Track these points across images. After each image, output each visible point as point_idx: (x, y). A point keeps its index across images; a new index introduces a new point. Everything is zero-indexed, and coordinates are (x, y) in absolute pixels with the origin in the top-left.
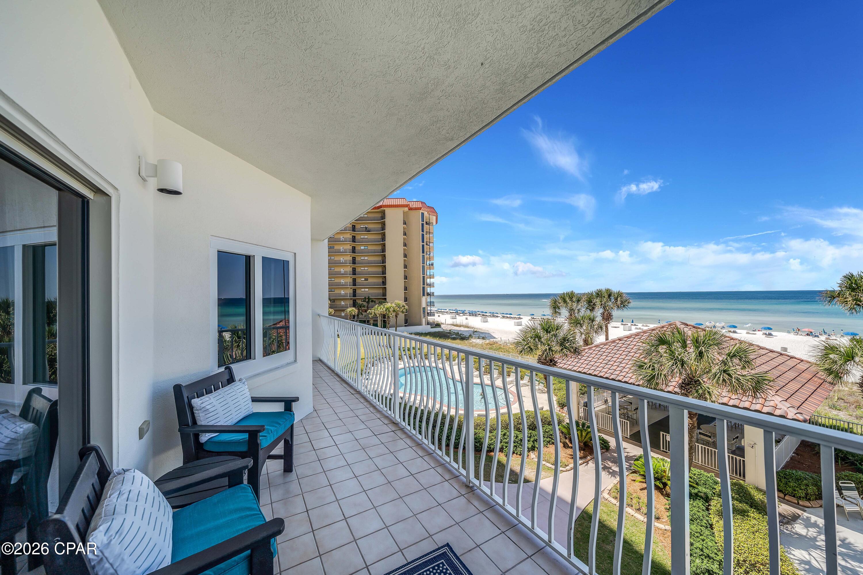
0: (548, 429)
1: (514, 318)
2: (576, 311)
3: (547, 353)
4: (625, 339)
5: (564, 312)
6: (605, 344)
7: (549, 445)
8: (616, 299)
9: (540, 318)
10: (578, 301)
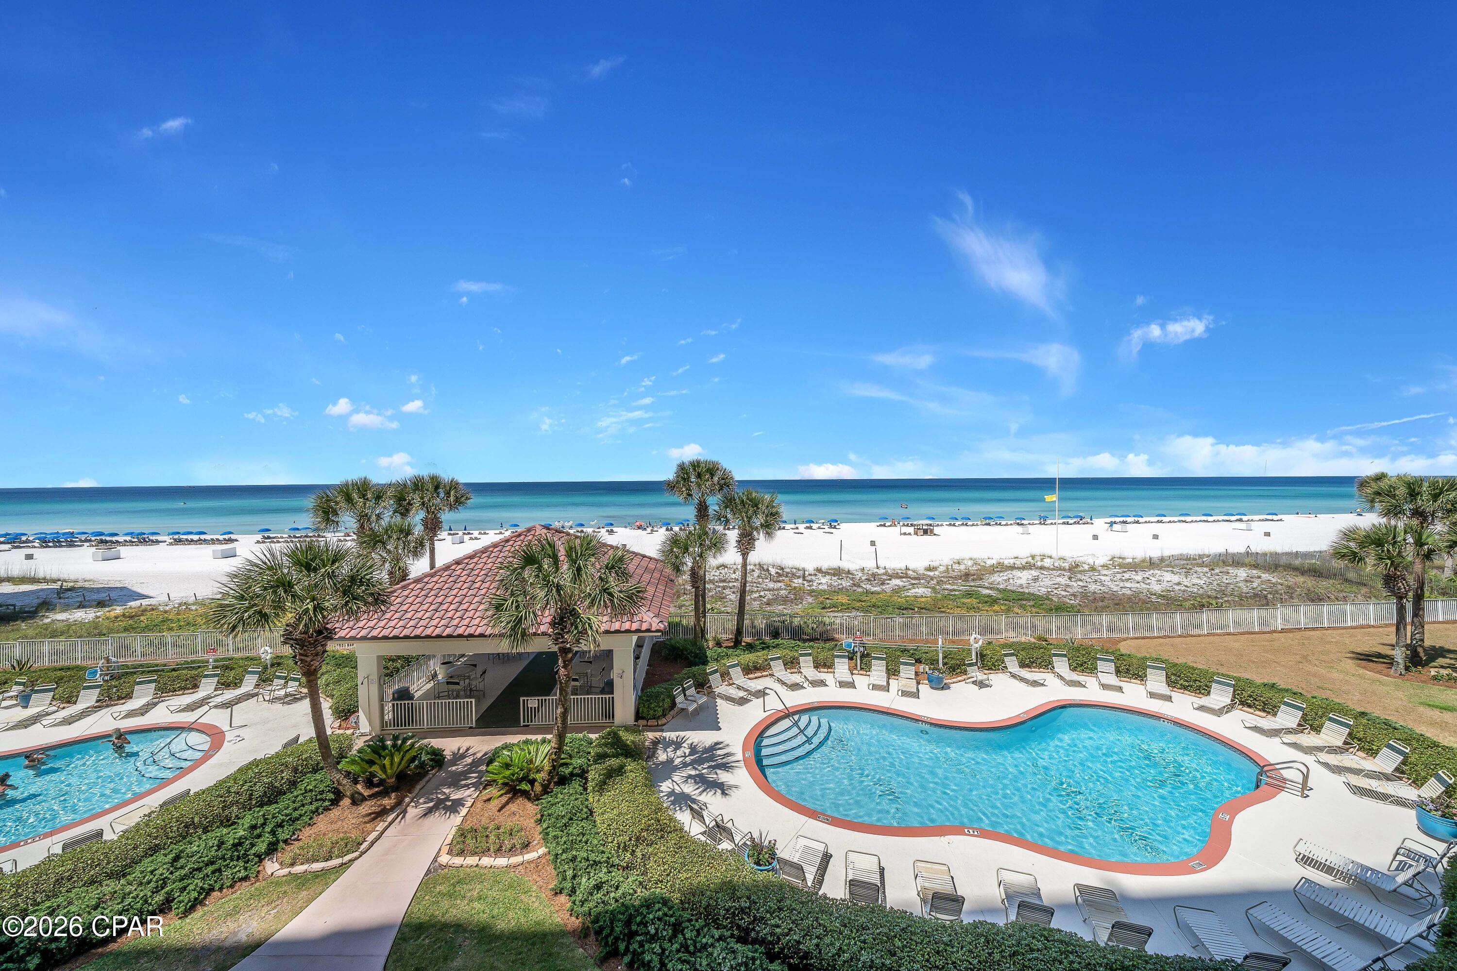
0: (314, 783)
1: (213, 542)
2: (374, 517)
3: (310, 619)
4: (466, 561)
5: (348, 520)
6: (432, 576)
7: (315, 819)
8: (448, 494)
9: (285, 536)
10: (378, 498)
